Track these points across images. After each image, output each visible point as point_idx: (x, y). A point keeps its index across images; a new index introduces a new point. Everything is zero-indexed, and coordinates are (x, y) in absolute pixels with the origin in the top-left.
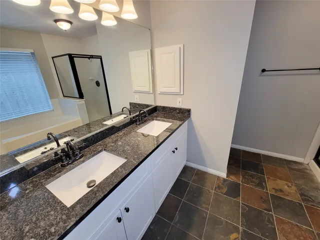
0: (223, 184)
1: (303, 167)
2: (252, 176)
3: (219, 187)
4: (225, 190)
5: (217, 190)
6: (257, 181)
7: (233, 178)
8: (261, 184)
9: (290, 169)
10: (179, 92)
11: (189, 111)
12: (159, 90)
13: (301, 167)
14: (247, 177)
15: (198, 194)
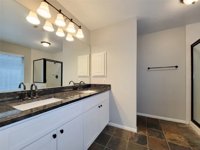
0: (135, 137)
1: (186, 126)
2: (155, 131)
3: (132, 138)
4: (136, 140)
5: (131, 140)
6: (158, 135)
7: (141, 133)
8: (161, 136)
9: (178, 127)
10: (104, 75)
11: (110, 86)
12: (93, 75)
13: (185, 126)
14: (151, 132)
15: (117, 143)
